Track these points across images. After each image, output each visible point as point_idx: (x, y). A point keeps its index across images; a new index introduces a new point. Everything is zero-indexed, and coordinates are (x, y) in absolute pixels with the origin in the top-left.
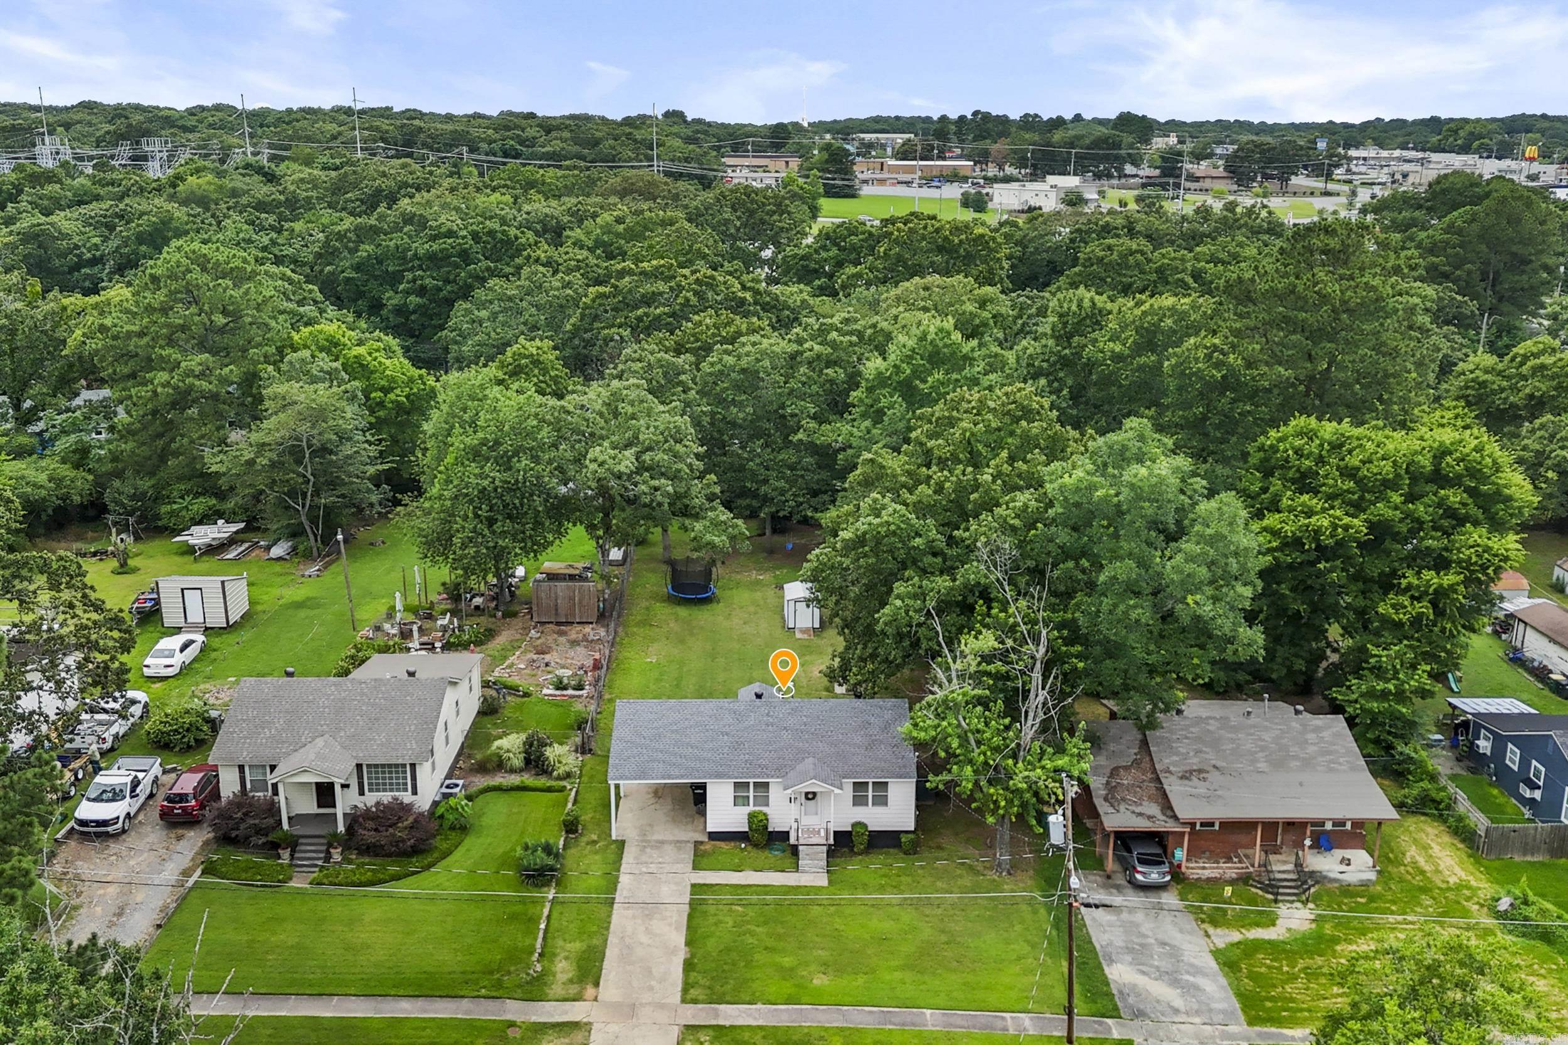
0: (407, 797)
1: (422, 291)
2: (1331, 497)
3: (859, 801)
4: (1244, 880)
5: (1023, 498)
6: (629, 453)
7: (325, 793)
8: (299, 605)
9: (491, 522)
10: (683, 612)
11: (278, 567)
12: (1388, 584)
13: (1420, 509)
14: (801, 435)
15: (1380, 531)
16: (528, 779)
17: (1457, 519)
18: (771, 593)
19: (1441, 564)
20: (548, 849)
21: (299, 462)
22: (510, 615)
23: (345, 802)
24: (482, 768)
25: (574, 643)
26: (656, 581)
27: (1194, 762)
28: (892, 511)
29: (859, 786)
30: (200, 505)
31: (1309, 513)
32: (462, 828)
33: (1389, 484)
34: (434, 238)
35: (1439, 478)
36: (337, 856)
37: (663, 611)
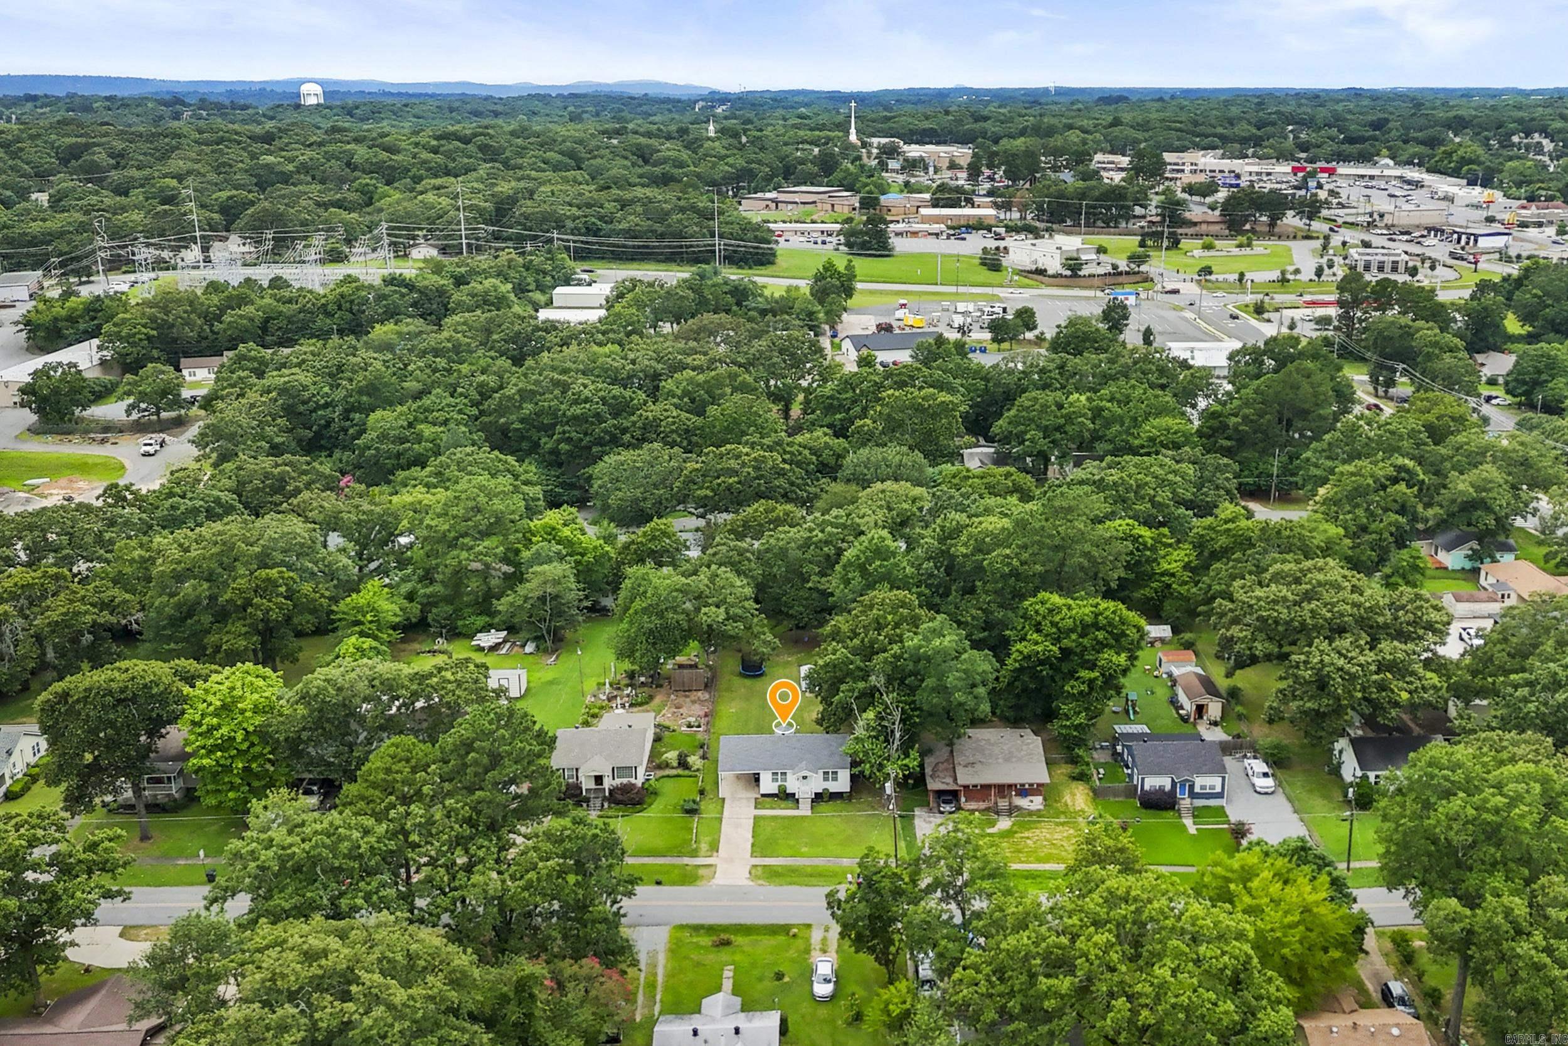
0: (633, 780)
1: (569, 440)
2: (1046, 636)
3: (826, 779)
4: (988, 809)
5: (896, 648)
6: (722, 610)
7: (599, 779)
8: (551, 683)
9: (654, 644)
10: (748, 682)
11: (530, 658)
12: (1072, 675)
13: (1085, 641)
14: (810, 585)
15: (1066, 652)
16: (680, 771)
17: (1101, 646)
18: (795, 669)
19: (1092, 666)
20: (694, 801)
21: (544, 603)
22: (660, 686)
23: (607, 783)
24: (659, 767)
25: (694, 702)
26: (732, 664)
27: (971, 759)
28: (842, 652)
29: (826, 773)
30: (481, 621)
31: (1036, 643)
32: (655, 793)
33: (1072, 630)
34: (576, 402)
35: (1096, 626)
36: (606, 805)
37: (738, 681)
